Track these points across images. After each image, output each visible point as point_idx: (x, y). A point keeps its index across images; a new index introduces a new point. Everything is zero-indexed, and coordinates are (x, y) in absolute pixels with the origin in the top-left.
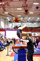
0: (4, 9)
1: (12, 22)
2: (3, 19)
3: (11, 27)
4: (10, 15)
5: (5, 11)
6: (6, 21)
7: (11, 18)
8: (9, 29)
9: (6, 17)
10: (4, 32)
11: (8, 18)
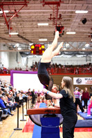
0: (8, 26)
1: (27, 55)
2: (6, 48)
3: (24, 65)
4: (22, 37)
5: (11, 28)
6: (13, 51)
7: (25, 46)
8: (19, 71)
9: (13, 44)
10: (10, 77)
11: (17, 45)
